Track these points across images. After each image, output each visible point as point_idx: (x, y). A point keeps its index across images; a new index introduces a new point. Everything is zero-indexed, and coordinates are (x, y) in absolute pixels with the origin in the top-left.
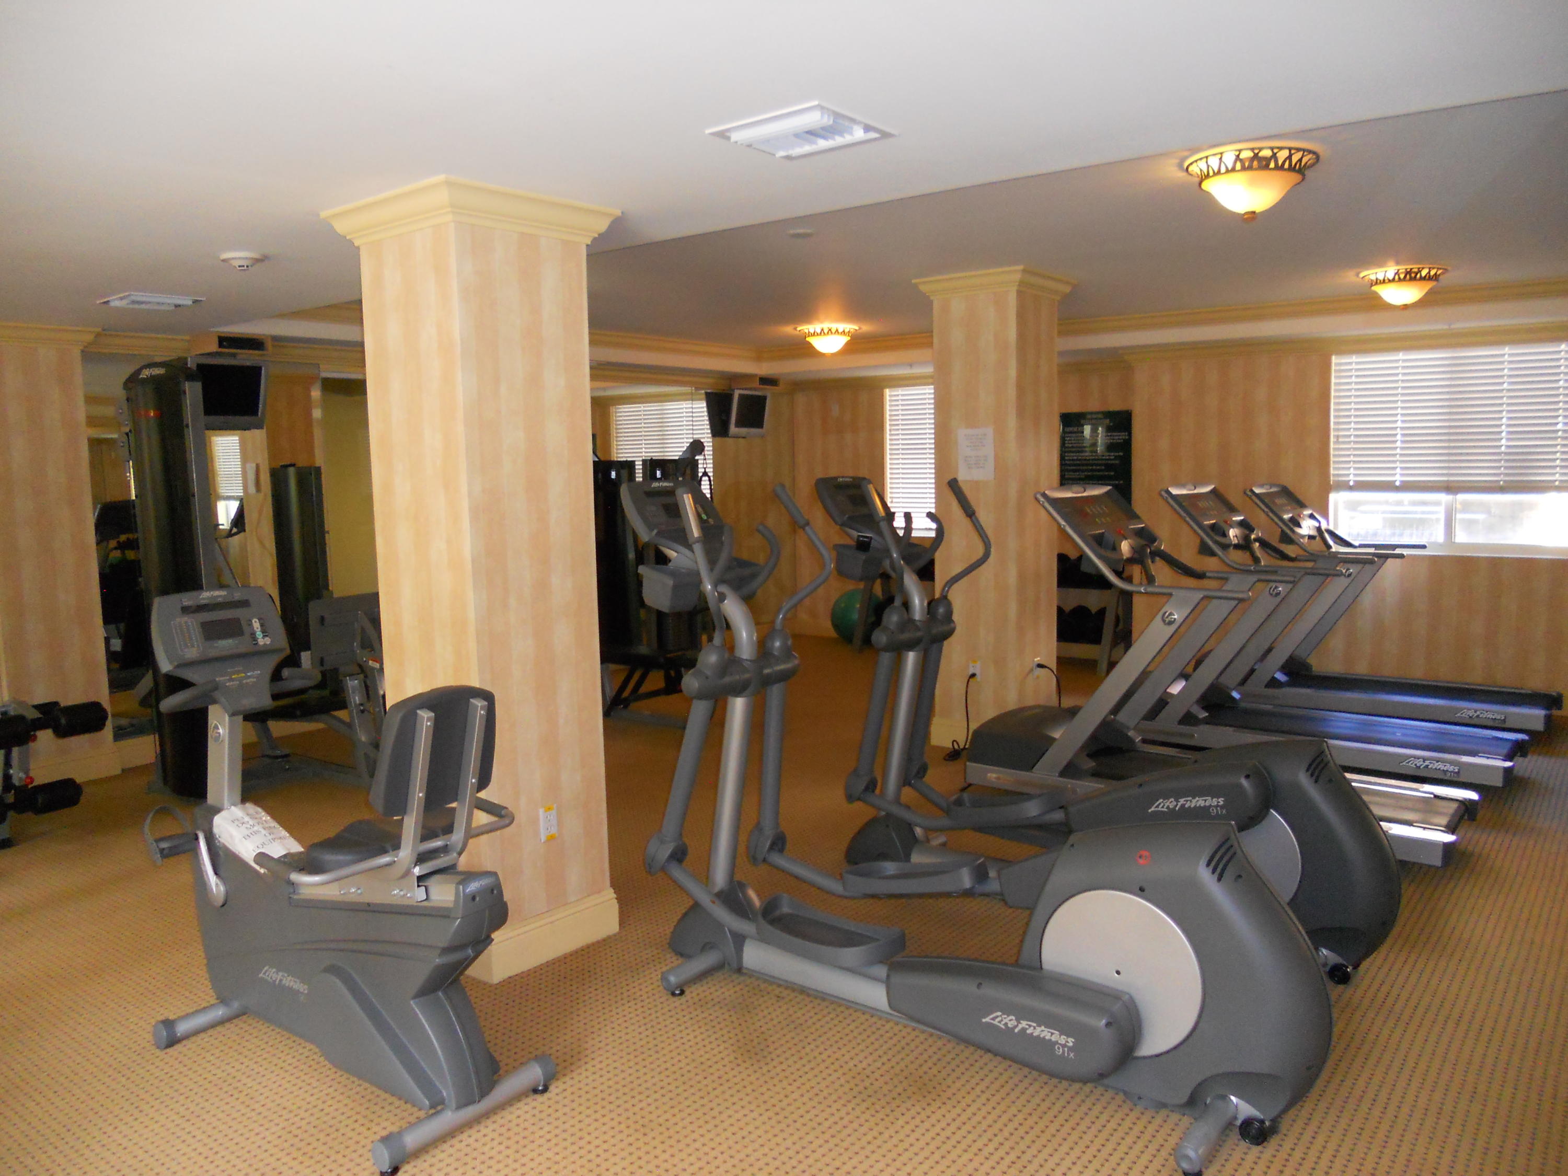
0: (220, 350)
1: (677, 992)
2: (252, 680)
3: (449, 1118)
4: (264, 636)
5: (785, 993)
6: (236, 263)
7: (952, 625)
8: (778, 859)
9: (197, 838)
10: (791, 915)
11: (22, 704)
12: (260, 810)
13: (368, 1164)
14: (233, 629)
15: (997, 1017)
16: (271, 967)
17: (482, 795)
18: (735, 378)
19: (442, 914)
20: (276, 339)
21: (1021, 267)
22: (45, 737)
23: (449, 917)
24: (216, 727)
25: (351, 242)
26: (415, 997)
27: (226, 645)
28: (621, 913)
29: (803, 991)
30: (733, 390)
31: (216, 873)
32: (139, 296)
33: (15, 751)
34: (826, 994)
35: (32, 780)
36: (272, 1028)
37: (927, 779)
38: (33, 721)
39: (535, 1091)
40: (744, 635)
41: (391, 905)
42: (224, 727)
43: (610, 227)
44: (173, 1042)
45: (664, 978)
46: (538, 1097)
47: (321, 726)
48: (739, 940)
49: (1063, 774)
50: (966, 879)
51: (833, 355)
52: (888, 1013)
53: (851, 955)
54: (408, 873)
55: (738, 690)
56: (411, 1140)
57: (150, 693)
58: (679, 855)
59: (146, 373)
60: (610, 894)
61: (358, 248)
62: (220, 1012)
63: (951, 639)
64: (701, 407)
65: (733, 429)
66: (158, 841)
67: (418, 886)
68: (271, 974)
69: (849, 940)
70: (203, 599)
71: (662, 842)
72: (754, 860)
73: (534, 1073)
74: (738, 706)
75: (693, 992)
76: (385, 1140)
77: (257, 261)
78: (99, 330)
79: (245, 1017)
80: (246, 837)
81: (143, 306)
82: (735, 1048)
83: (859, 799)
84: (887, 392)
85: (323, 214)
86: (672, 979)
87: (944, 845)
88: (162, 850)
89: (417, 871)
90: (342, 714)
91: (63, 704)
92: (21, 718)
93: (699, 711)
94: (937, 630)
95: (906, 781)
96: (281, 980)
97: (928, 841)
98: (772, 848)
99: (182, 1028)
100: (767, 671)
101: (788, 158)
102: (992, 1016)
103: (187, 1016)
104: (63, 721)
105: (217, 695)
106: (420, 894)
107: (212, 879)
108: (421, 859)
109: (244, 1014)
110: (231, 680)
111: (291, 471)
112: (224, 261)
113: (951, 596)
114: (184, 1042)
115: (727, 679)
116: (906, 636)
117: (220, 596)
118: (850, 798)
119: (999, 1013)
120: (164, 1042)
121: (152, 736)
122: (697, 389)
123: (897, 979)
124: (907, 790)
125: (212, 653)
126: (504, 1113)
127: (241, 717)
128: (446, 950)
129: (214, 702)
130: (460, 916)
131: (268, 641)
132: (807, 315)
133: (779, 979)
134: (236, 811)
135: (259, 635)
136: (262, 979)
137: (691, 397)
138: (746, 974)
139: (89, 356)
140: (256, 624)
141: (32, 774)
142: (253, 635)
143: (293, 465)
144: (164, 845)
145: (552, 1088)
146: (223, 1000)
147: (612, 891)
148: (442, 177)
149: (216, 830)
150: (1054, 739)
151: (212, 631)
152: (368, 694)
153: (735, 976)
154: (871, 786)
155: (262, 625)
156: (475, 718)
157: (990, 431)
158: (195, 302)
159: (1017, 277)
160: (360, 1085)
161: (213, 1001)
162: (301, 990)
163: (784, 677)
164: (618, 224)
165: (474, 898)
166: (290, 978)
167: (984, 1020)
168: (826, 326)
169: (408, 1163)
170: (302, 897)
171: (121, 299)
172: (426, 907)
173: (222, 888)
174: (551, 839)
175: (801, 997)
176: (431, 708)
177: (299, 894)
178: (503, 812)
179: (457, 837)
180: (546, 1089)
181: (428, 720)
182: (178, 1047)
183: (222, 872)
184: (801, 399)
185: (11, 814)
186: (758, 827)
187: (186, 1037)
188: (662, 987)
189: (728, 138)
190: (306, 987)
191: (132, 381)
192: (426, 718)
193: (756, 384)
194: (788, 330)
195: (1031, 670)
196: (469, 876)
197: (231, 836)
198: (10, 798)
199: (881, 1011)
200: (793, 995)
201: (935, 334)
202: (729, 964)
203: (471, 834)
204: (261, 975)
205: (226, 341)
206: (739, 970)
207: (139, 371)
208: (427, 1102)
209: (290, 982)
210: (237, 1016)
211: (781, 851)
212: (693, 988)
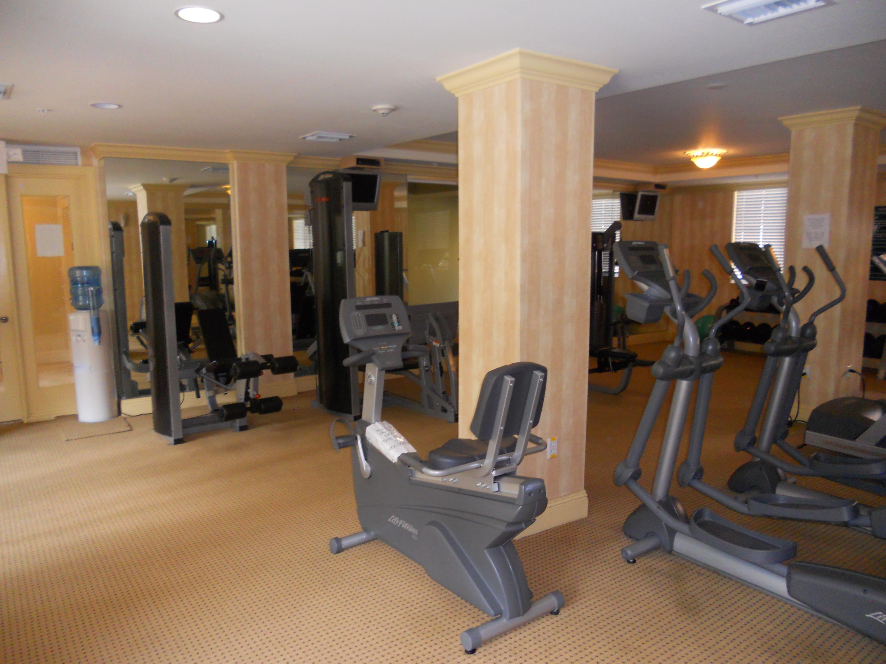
0: (359, 166)
1: (631, 561)
2: (391, 350)
3: (504, 622)
4: (399, 325)
5: (703, 571)
6: (381, 112)
7: (815, 342)
8: (698, 485)
9: (356, 439)
10: (710, 522)
11: (256, 354)
12: (391, 425)
13: (457, 644)
14: (382, 320)
15: (879, 615)
16: (396, 516)
17: (533, 431)
18: (638, 184)
19: (508, 501)
20: (387, 160)
21: (859, 107)
22: (267, 372)
23: (514, 504)
24: (370, 376)
25: (453, 95)
26: (489, 547)
27: (379, 329)
28: (590, 506)
29: (716, 572)
30: (637, 192)
31: (366, 459)
32: (323, 134)
33: (252, 380)
34: (733, 576)
35: (260, 396)
36: (392, 549)
37: (787, 440)
38: (263, 364)
39: (552, 613)
40: (691, 339)
41: (476, 492)
42: (374, 376)
43: (611, 80)
44: (340, 550)
45: (623, 551)
46: (553, 616)
47: (402, 376)
48: (672, 533)
49: (878, 445)
50: (845, 515)
51: (709, 170)
52: (787, 599)
53: (759, 554)
54: (489, 474)
55: (684, 376)
56: (484, 633)
57: (315, 353)
58: (636, 476)
59: (322, 177)
60: (583, 494)
61: (457, 98)
62: (364, 536)
63: (812, 351)
64: (616, 203)
65: (636, 215)
66: (337, 438)
67: (494, 483)
68: (394, 520)
69: (756, 545)
70: (367, 301)
71: (627, 467)
72: (681, 484)
73: (552, 602)
74: (684, 385)
75: (641, 562)
76: (470, 631)
77: (392, 110)
78: (296, 155)
79: (376, 541)
80: (385, 441)
81: (323, 140)
82: (675, 603)
83: (744, 450)
84: (736, 194)
85: (438, 79)
86: (629, 552)
87: (795, 483)
88: (339, 444)
89: (494, 473)
90: (415, 371)
91: (275, 356)
92: (255, 363)
93: (660, 387)
94: (807, 343)
95: (774, 440)
96: (401, 525)
97: (786, 479)
98: (694, 478)
99: (345, 543)
100: (704, 365)
101: (751, 24)
102: (874, 614)
103: (347, 537)
104: (277, 365)
105: (373, 358)
106: (495, 487)
107: (364, 463)
108: (498, 465)
109: (376, 539)
110: (381, 350)
111: (386, 235)
112: (375, 111)
113: (816, 322)
114: (346, 551)
115: (681, 368)
116: (786, 347)
117: (376, 300)
118: (738, 448)
119: (881, 613)
120: (335, 550)
121: (315, 376)
122: (614, 191)
123: (797, 577)
124: (774, 446)
125: (371, 334)
126: (535, 624)
127: (384, 372)
128: (510, 524)
129: (371, 361)
130: (522, 504)
131: (400, 328)
132: (693, 143)
133: (699, 562)
134: (378, 425)
135: (396, 324)
136: (389, 522)
137: (612, 196)
138: (674, 555)
139: (291, 170)
140: (394, 318)
141: (259, 393)
142: (393, 324)
143: (387, 231)
144: (341, 441)
145: (561, 612)
146: (366, 530)
147: (585, 491)
148: (517, 50)
149: (367, 435)
150: (872, 422)
151: (372, 321)
152: (431, 361)
153: (667, 555)
154: (754, 441)
155: (398, 319)
156: (537, 382)
157: (827, 216)
158: (351, 137)
159: (856, 114)
160: (446, 592)
161: (360, 530)
162: (414, 532)
163: (713, 369)
164: (615, 78)
165: (530, 494)
166: (407, 524)
167: (867, 616)
168: (706, 150)
169: (481, 647)
170: (417, 479)
171: (312, 136)
172: (496, 496)
173: (369, 468)
174: (553, 457)
175: (714, 576)
176: (512, 375)
177: (415, 477)
178: (540, 441)
179: (517, 453)
180: (557, 613)
181: (511, 382)
182: (343, 554)
183: (369, 458)
184: (678, 199)
185: (249, 413)
186: (685, 462)
187: (347, 548)
188: (621, 556)
189: (716, 11)
190: (416, 531)
191: (314, 182)
192: (509, 381)
193: (652, 188)
194: (680, 154)
195: (845, 373)
196: (527, 480)
197: (376, 439)
198: (248, 405)
199: (783, 597)
200: (708, 573)
201: (792, 152)
202: (663, 547)
203: (526, 453)
204: (389, 520)
205: (361, 161)
206: (671, 551)
207: (318, 176)
208: (493, 612)
209: (406, 526)
210: (373, 540)
211: (699, 479)
212: (641, 560)
